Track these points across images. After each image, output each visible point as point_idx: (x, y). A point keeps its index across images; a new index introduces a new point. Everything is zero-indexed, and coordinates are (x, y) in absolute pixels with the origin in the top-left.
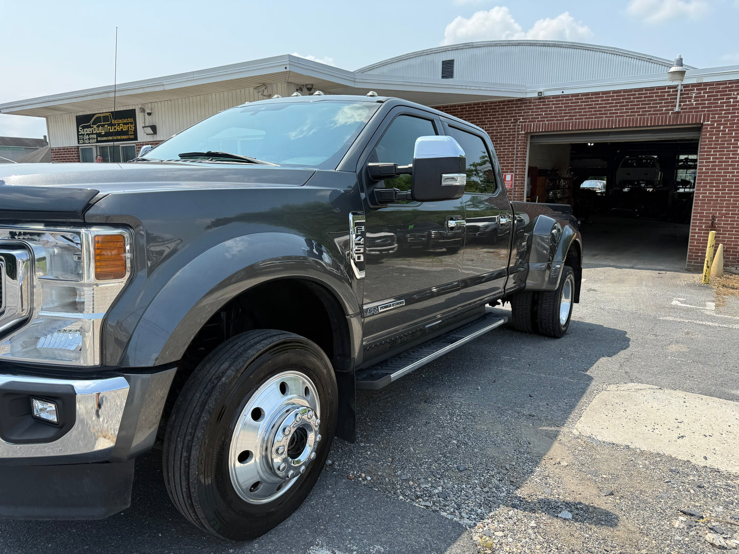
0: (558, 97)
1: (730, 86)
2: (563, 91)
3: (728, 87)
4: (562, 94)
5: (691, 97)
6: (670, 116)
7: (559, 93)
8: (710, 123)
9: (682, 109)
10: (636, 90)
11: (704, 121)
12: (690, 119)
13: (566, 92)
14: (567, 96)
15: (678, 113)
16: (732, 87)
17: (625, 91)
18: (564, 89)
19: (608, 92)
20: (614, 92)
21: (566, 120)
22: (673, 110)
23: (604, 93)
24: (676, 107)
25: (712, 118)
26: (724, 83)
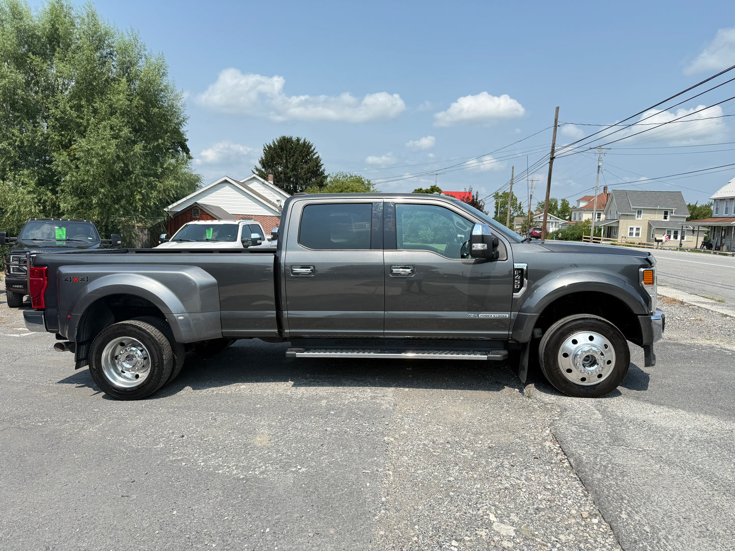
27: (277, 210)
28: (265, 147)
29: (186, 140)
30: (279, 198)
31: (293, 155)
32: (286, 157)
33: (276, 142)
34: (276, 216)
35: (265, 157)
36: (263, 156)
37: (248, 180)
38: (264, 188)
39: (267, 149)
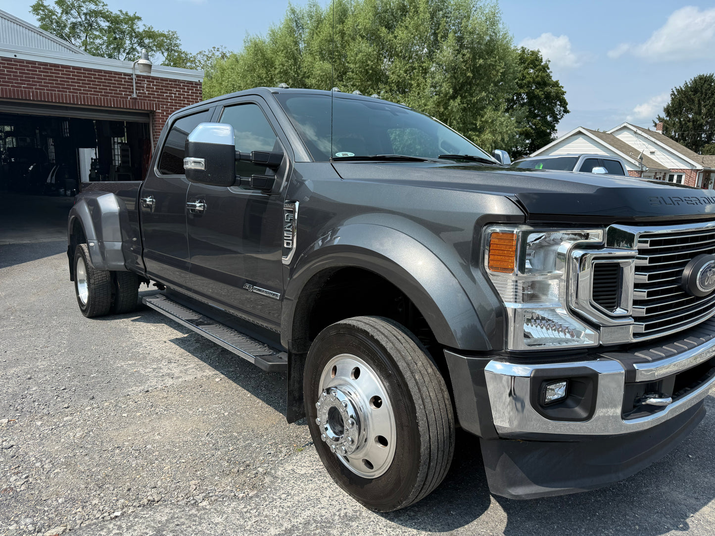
0: (9, 60)
1: (170, 83)
2: (16, 54)
3: (169, 84)
4: (15, 57)
5: (144, 87)
6: (129, 101)
7: (11, 56)
8: (160, 111)
9: (138, 96)
10: (95, 71)
11: (156, 110)
12: (145, 106)
13: (19, 57)
14: (22, 61)
15: (135, 99)
16: (172, 84)
17: (85, 69)
18: (17, 52)
19: (68, 67)
20: (74, 68)
21: (24, 87)
22: (131, 95)
23: (63, 66)
24: (133, 93)
25: (162, 107)
26: (166, 80)
27: (637, 164)
28: (673, 91)
29: (563, 93)
30: (653, 149)
31: (710, 97)
32: (699, 100)
33: (688, 84)
34: (634, 171)
35: (672, 103)
36: (670, 102)
37: (617, 131)
38: (635, 139)
39: (676, 93)
